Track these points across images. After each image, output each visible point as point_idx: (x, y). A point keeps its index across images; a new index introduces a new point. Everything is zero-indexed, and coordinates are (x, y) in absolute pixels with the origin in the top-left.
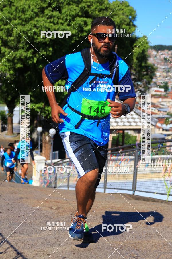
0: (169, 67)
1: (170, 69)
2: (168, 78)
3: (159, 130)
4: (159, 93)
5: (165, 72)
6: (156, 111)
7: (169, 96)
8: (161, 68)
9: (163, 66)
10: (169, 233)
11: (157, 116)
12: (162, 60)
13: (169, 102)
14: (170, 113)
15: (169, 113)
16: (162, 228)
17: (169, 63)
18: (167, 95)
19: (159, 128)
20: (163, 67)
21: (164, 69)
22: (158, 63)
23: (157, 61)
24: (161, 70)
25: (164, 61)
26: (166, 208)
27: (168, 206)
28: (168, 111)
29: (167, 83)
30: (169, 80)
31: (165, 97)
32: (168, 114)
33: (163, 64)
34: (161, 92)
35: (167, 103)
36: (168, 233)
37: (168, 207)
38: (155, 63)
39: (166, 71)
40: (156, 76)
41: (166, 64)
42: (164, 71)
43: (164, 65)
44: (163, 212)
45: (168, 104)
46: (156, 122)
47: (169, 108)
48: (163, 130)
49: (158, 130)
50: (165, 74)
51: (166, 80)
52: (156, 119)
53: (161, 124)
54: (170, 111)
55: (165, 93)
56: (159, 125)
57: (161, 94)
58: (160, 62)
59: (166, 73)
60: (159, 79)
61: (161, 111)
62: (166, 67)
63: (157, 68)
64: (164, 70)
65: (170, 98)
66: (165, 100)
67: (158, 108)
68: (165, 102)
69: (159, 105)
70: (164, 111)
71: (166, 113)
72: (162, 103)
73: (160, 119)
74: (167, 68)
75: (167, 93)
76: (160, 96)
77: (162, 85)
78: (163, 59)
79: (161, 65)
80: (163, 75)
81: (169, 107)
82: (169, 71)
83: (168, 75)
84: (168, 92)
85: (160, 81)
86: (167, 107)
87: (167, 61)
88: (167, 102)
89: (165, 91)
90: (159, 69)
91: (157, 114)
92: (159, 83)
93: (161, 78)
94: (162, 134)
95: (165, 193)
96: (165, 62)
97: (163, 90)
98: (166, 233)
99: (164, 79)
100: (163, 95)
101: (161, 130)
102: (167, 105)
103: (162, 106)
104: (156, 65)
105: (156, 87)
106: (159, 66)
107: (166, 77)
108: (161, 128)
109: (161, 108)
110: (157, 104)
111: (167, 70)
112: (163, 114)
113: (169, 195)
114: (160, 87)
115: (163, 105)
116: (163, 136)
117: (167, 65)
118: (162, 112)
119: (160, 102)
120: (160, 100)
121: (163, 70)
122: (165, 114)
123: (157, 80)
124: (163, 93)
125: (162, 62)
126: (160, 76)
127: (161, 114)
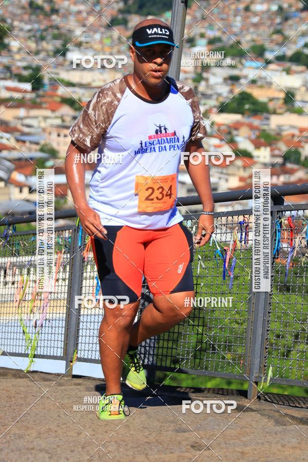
0: (43, 27)
1: (45, 33)
2: (42, 55)
3: (21, 191)
4: (17, 95)
5: (33, 39)
6: (12, 143)
7: (45, 103)
8: (21, 30)
9: (26, 23)
10: (20, 450)
11: (15, 155)
12: (23, 8)
13: (46, 118)
14: (49, 147)
15: (45, 148)
16: (4, 441)
17: (41, 17)
18: (38, 100)
19: (21, 187)
20: (28, 27)
21: (29, 31)
22: (14, 16)
23: (10, 9)
24: (21, 34)
25: (29, 11)
26: (22, 389)
27: (30, 383)
28: (42, 142)
29: (38, 69)
30: (44, 60)
31: (35, 105)
32: (42, 150)
33: (26, 17)
34: (26, 92)
35: (40, 122)
36: (19, 452)
37: (28, 386)
38: (7, 15)
39: (34, 36)
40: (9, 51)
41: (33, 17)
42: (29, 38)
43: (30, 22)
44: (14, 399)
45: (43, 125)
46: (9, 171)
47: (46, 135)
48: (31, 191)
49: (17, 190)
50: (33, 45)
51: (36, 61)
52: (8, 164)
53: (26, 176)
54: (48, 141)
55: (33, 95)
56: (19, 177)
57: (23, 98)
58: (19, 12)
59: (37, 42)
60: (17, 57)
61: (24, 142)
62: (36, 26)
63: (12, 28)
64: (31, 34)
65: (46, 108)
66: (34, 112)
67: (17, 134)
68: (36, 117)
69: (19, 127)
70: (31, 142)
71: (38, 147)
72: (27, 121)
73: (23, 163)
74: (38, 30)
75: (38, 96)
76: (20, 104)
77: (26, 73)
78: (27, 6)
79: (21, 21)
80: (29, 47)
81: (44, 130)
82: (42, 38)
83: (40, 48)
84: (41, 92)
85: (20, 64)
86: (40, 130)
87: (38, 11)
88: (40, 119)
89: (34, 89)
90: (15, 32)
91: (14, 149)
92: (19, 68)
93: (23, 55)
94: (28, 201)
95: (23, 352)
96: (31, 14)
97: (28, 86)
98: (13, 451)
99: (29, 58)
100: (28, 100)
101: (26, 190)
102: (39, 127)
103: (26, 130)
104: (9, 21)
105: (10, 78)
106: (16, 23)
107: (37, 53)
108: (25, 186)
109: (23, 134)
110: (14, 123)
111: (38, 34)
112: (30, 150)
113: (35, 356)
114: (21, 79)
115: (29, 126)
116: (30, 207)
117: (39, 22)
118: (28, 144)
119: (21, 119)
120: (22, 112)
121: (27, 35)
122: (36, 150)
123: (13, 59)
124: (28, 96)
125: (25, 13)
126: (20, 50)
127: (24, 149)
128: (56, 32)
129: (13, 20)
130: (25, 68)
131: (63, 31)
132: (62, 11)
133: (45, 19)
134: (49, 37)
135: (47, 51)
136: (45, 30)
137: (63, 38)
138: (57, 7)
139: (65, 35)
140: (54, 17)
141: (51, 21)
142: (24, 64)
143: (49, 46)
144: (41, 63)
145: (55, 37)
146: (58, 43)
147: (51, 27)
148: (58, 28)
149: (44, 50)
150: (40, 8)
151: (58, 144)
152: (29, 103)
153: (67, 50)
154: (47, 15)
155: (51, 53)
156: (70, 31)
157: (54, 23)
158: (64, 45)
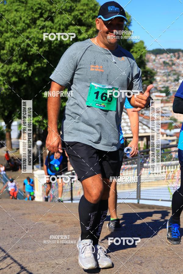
0: (169, 71)
1: (170, 73)
2: (169, 82)
3: (163, 136)
4: (160, 98)
5: (166, 76)
7: (171, 100)
8: (160, 73)
9: (162, 70)
12: (161, 64)
14: (174, 118)
15: (172, 118)
17: (168, 67)
18: (168, 100)
19: (163, 134)
20: (163, 71)
21: (164, 73)
22: (157, 68)
23: (156, 65)
24: (161, 74)
25: (163, 65)
28: (171, 116)
29: (168, 88)
30: (170, 84)
31: (167, 102)
32: (171, 119)
33: (162, 68)
34: (163, 97)
35: (169, 108)
38: (155, 68)
39: (166, 75)
40: (156, 81)
41: (165, 68)
42: (164, 76)
43: (164, 69)
45: (171, 109)
47: (172, 113)
48: (167, 136)
49: (161, 136)
50: (165, 78)
51: (167, 84)
53: (165, 130)
54: (173, 116)
57: (162, 99)
58: (159, 66)
60: (159, 83)
61: (163, 116)
62: (166, 71)
63: (157, 72)
64: (164, 74)
68: (168, 106)
70: (166, 117)
71: (169, 118)
72: (164, 108)
73: (163, 125)
74: (167, 72)
75: (168, 98)
77: (163, 89)
78: (162, 63)
79: (160, 69)
80: (163, 79)
82: (169, 75)
83: (168, 79)
84: (169, 96)
86: (169, 112)
87: (167, 65)
89: (167, 95)
90: (158, 74)
92: (160, 88)
93: (161, 82)
94: (166, 140)
96: (164, 66)
97: (164, 95)
99: (164, 83)
100: (165, 100)
101: (165, 136)
102: (169, 110)
103: (164, 112)
104: (156, 70)
105: (157, 92)
106: (158, 70)
107: (167, 81)
108: (165, 134)
111: (167, 74)
112: (166, 119)
114: (161, 92)
115: (165, 110)
116: (167, 142)
117: (167, 69)
118: (165, 117)
119: (162, 107)
120: (162, 105)
122: (168, 120)
123: (158, 84)
124: (165, 98)
125: (162, 66)
126: (160, 80)
127: (163, 119)
128: (174, 72)
129: (157, 69)
130: (163, 87)
131: (177, 72)
132: (177, 64)
133: (170, 67)
134: (172, 75)
135: (171, 80)
136: (170, 72)
137: (177, 74)
138: (174, 62)
139: (178, 73)
140: (173, 67)
141: (172, 68)
142: (162, 86)
143: (172, 78)
144: (169, 85)
145: (174, 74)
146: (175, 77)
147: (173, 70)
148: (175, 71)
149: (170, 80)
150: (168, 64)
151: (177, 116)
152: (165, 101)
153: (179, 79)
154: (171, 66)
155: (173, 81)
156: (180, 71)
157: (174, 69)
158: (178, 77)
